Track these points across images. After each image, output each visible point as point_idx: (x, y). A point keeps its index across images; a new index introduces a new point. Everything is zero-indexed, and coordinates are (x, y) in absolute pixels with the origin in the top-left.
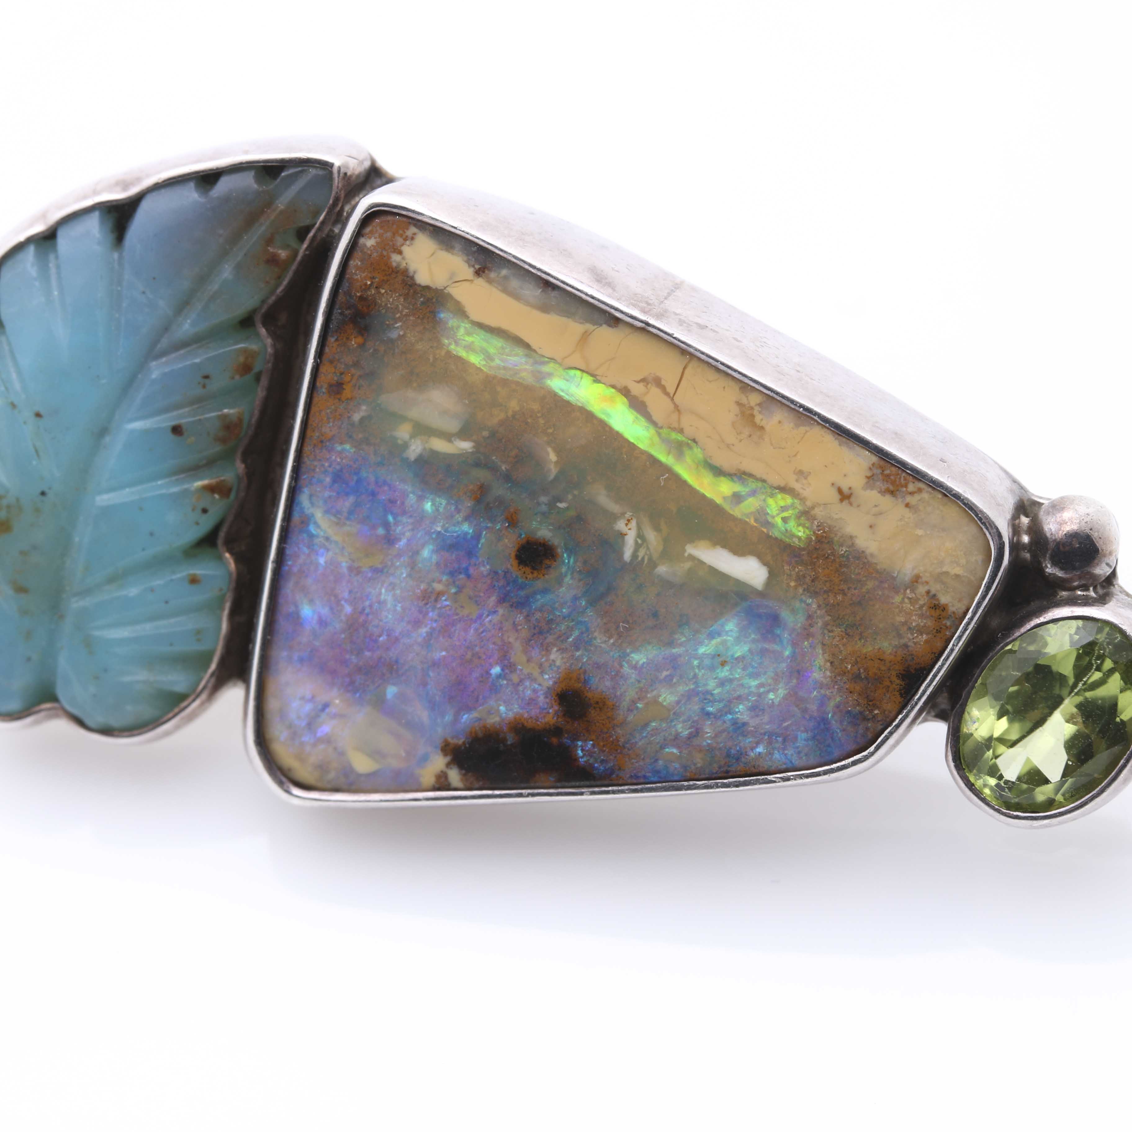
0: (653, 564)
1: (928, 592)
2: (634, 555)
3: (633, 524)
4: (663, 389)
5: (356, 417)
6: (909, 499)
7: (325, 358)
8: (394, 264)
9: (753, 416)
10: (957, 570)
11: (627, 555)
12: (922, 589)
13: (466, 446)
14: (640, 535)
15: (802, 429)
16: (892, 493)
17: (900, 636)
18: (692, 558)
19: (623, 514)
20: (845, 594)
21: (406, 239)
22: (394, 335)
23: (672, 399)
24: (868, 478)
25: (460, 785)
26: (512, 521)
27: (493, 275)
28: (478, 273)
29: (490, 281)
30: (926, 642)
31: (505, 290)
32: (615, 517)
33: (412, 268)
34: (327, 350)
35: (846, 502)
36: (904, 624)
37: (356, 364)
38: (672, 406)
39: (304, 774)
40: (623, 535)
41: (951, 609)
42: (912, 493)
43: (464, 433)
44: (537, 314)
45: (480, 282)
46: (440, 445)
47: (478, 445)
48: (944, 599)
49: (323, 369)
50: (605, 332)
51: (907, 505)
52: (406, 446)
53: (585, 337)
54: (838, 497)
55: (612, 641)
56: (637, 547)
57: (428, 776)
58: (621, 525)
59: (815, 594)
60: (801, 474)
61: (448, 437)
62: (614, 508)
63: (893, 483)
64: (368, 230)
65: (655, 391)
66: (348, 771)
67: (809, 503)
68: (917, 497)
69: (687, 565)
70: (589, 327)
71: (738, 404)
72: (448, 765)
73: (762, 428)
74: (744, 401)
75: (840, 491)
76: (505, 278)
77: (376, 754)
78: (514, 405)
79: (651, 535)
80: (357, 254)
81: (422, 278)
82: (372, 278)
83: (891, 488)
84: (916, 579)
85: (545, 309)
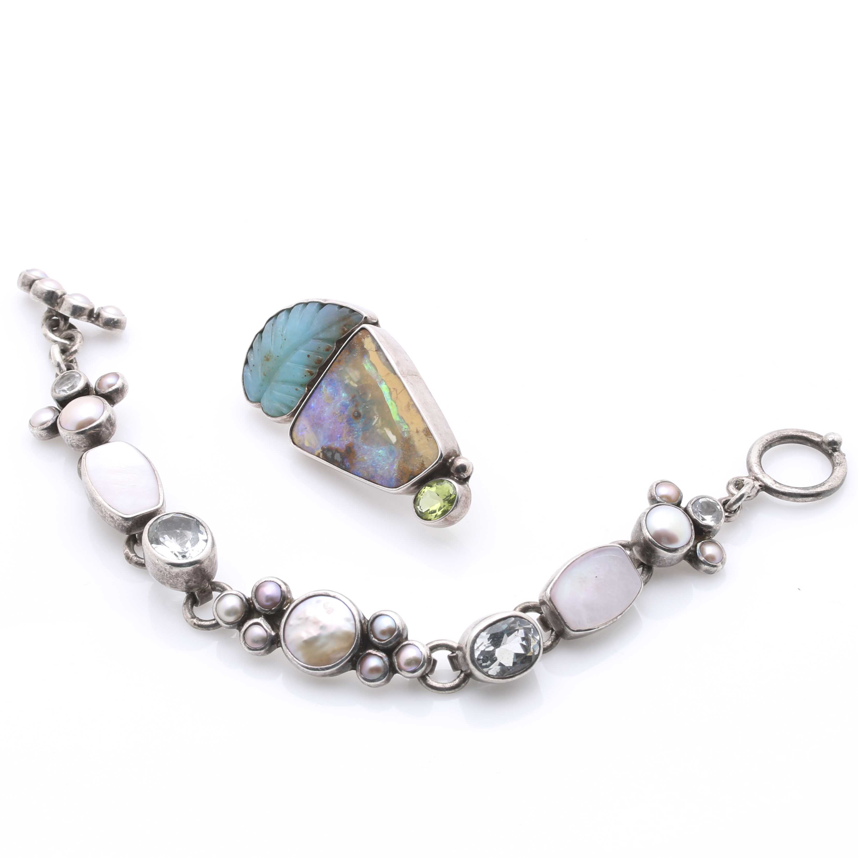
0: (377, 428)
1: (423, 460)
2: (375, 425)
3: (378, 418)
4: (397, 392)
5: (340, 369)
6: (428, 438)
7: (341, 354)
8: (362, 341)
9: (410, 406)
10: (430, 458)
11: (373, 424)
12: (422, 459)
13: (356, 385)
14: (378, 421)
15: (417, 414)
16: (426, 436)
17: (414, 467)
18: (385, 430)
19: (376, 415)
20: (408, 452)
21: (367, 337)
22: (355, 355)
23: (397, 395)
24: (423, 430)
25: (321, 457)
26: (356, 406)
27: (378, 352)
28: (376, 351)
29: (377, 353)
30: (418, 470)
31: (379, 357)
32: (375, 415)
33: (365, 343)
34: (342, 352)
35: (417, 433)
36: (416, 465)
37: (345, 358)
38: (396, 396)
39: (296, 441)
40: (375, 419)
41: (425, 466)
42: (430, 438)
43: (357, 383)
44: (382, 364)
45: (375, 352)
46: (352, 383)
47: (358, 387)
48: (425, 463)
49: (339, 356)
50: (392, 374)
51: (427, 440)
52: (345, 380)
53: (389, 374)
54: (416, 431)
55: (362, 441)
56: (376, 423)
57: (316, 453)
58: (375, 417)
59: (402, 450)
60: (412, 423)
61: (354, 382)
62: (376, 413)
63: (427, 433)
64: (361, 331)
65: (395, 392)
66: (303, 444)
67: (411, 430)
68: (430, 439)
69: (383, 432)
70: (390, 372)
71: (409, 402)
72: (321, 452)
73: (410, 410)
74: (410, 402)
75: (417, 430)
76: (380, 354)
77: (310, 443)
78: (369, 382)
79: (380, 422)
80: (357, 335)
81: (365, 347)
82: (357, 342)
83: (426, 434)
84: (422, 456)
85: (384, 364)
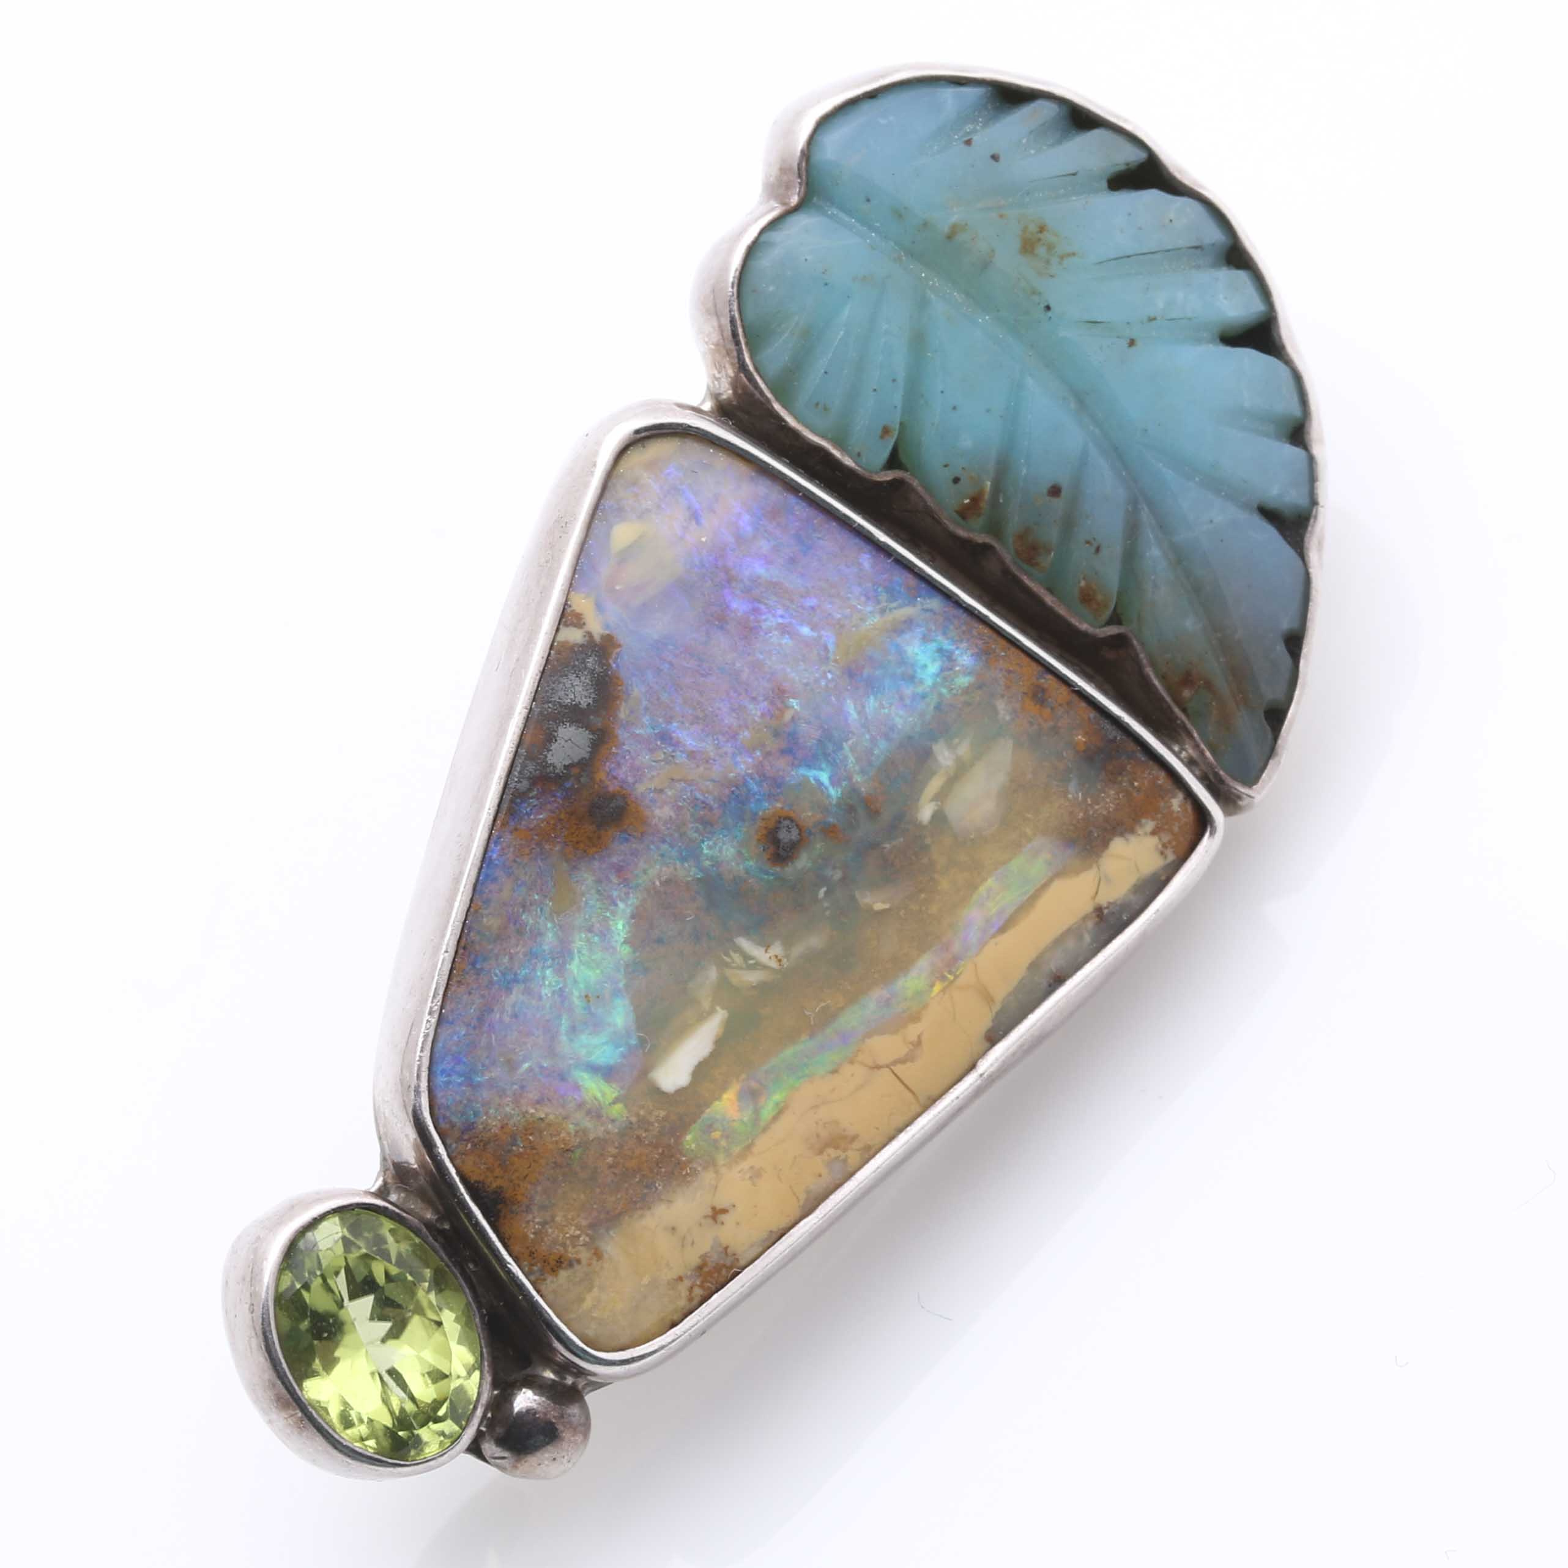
0: (722, 965)
1: (579, 1261)
2: (739, 950)
3: (774, 964)
4: (902, 1061)
5: (1001, 705)
6: (687, 1283)
7: (1075, 698)
8: (1143, 821)
9: (836, 1147)
10: (588, 1303)
11: (744, 943)
12: (584, 1255)
13: (926, 812)
14: (758, 966)
15: (803, 1197)
16: (700, 1268)
17: (543, 1208)
18: (712, 1012)
19: (787, 956)
20: (610, 1167)
21: (1164, 846)
22: (1072, 787)
23: (887, 1066)
24: (726, 1248)
25: (561, 637)
26: (827, 830)
27: (1090, 924)
28: (1099, 910)
29: (1085, 918)
30: (526, 1237)
31: (1068, 932)
32: (788, 944)
33: (1133, 839)
34: (1083, 705)
35: (709, 1212)
36: (553, 1220)
37: (1055, 730)
38: (881, 1062)
39: (636, 457)
40: (767, 947)
41: (550, 1279)
42: (691, 1289)
43: (939, 817)
44: (1033, 955)
45: (1089, 908)
46: (935, 785)
47: (920, 826)
48: (563, 1274)
49: (1064, 690)
50: (984, 1021)
51: (680, 1279)
52: (951, 747)
53: (989, 999)
54: (719, 1207)
55: (658, 883)
56: (746, 957)
57: (582, 603)
58: (777, 949)
59: (623, 1133)
60: (756, 1174)
61: (941, 796)
62: (798, 950)
63: (710, 1273)
64: (1189, 808)
65: (903, 1051)
66: (620, 512)
67: (723, 1170)
68: (684, 1293)
69: (706, 1005)
70: (997, 1007)
71: (854, 1138)
72: (589, 634)
73: (821, 1152)
74: (857, 1145)
75: (724, 1211)
76: (1081, 937)
77: (628, 555)
78: (944, 884)
79: (753, 977)
80: (1168, 784)
81: (1118, 845)
82: (1138, 790)
83: (706, 1269)
84: (598, 1254)
85: (1034, 966)
